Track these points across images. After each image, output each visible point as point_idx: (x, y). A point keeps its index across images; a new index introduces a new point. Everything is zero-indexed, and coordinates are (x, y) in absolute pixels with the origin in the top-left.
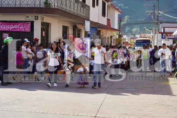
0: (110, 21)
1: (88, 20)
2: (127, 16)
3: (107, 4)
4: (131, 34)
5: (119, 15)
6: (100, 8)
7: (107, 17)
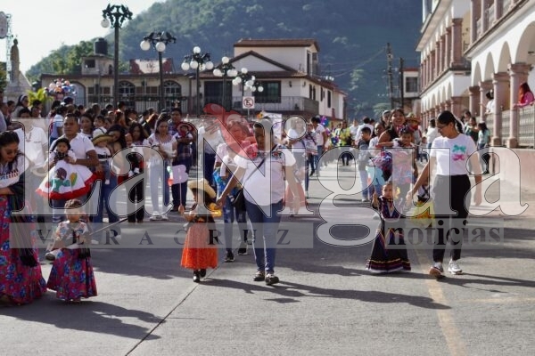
0: (335, 111)
2: (357, 71)
3: (331, 92)
5: (344, 98)
6: (326, 99)
7: (332, 107)
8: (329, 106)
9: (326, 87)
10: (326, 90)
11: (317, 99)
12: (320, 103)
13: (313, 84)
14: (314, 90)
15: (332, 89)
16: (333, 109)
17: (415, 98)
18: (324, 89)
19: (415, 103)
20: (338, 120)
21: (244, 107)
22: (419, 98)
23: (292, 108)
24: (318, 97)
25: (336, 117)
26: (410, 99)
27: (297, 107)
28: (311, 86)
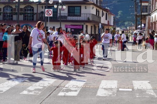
0: (109, 22)
1: (100, 23)
2: (120, 11)
3: (107, 13)
4: (123, 26)
5: (114, 17)
6: (105, 16)
7: (107, 20)
8: (106, 19)
9: (105, 11)
10: (105, 12)
11: (100, 16)
12: (102, 18)
13: (98, 9)
14: (99, 12)
15: (108, 12)
16: (108, 21)
17: (147, 15)
18: (104, 12)
19: (147, 17)
20: (111, 26)
21: (46, 16)
22: (150, 15)
23: (86, 19)
24: (101, 15)
25: (110, 24)
26: (145, 16)
27: (88, 19)
28: (97, 10)
